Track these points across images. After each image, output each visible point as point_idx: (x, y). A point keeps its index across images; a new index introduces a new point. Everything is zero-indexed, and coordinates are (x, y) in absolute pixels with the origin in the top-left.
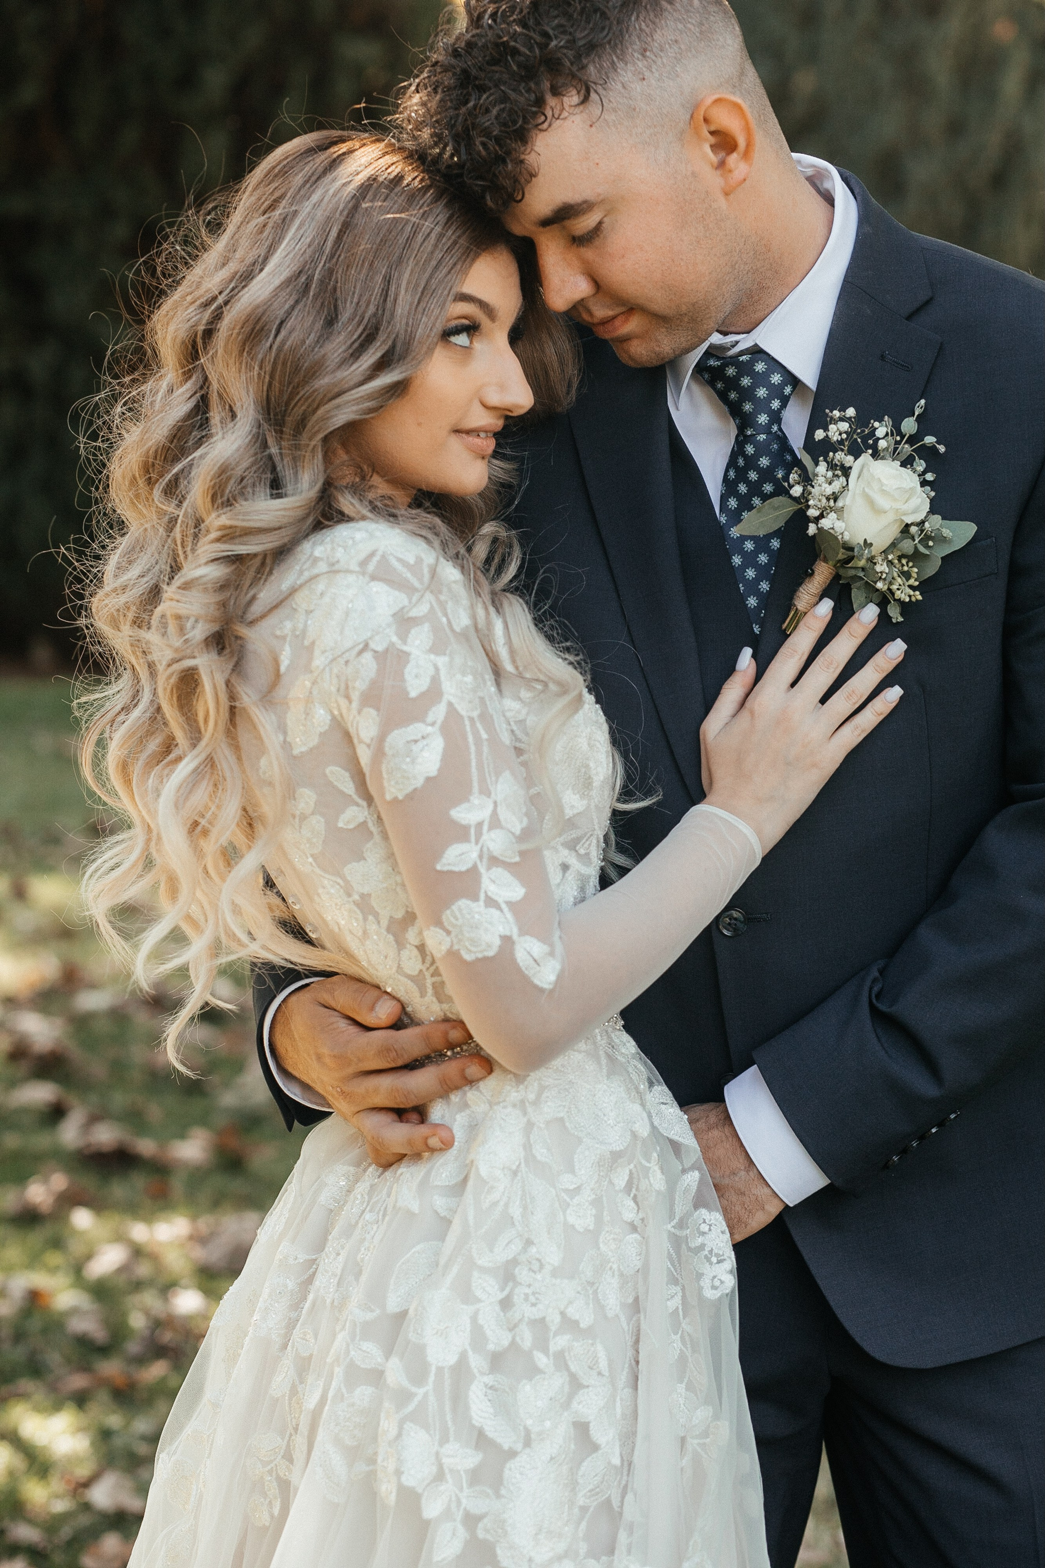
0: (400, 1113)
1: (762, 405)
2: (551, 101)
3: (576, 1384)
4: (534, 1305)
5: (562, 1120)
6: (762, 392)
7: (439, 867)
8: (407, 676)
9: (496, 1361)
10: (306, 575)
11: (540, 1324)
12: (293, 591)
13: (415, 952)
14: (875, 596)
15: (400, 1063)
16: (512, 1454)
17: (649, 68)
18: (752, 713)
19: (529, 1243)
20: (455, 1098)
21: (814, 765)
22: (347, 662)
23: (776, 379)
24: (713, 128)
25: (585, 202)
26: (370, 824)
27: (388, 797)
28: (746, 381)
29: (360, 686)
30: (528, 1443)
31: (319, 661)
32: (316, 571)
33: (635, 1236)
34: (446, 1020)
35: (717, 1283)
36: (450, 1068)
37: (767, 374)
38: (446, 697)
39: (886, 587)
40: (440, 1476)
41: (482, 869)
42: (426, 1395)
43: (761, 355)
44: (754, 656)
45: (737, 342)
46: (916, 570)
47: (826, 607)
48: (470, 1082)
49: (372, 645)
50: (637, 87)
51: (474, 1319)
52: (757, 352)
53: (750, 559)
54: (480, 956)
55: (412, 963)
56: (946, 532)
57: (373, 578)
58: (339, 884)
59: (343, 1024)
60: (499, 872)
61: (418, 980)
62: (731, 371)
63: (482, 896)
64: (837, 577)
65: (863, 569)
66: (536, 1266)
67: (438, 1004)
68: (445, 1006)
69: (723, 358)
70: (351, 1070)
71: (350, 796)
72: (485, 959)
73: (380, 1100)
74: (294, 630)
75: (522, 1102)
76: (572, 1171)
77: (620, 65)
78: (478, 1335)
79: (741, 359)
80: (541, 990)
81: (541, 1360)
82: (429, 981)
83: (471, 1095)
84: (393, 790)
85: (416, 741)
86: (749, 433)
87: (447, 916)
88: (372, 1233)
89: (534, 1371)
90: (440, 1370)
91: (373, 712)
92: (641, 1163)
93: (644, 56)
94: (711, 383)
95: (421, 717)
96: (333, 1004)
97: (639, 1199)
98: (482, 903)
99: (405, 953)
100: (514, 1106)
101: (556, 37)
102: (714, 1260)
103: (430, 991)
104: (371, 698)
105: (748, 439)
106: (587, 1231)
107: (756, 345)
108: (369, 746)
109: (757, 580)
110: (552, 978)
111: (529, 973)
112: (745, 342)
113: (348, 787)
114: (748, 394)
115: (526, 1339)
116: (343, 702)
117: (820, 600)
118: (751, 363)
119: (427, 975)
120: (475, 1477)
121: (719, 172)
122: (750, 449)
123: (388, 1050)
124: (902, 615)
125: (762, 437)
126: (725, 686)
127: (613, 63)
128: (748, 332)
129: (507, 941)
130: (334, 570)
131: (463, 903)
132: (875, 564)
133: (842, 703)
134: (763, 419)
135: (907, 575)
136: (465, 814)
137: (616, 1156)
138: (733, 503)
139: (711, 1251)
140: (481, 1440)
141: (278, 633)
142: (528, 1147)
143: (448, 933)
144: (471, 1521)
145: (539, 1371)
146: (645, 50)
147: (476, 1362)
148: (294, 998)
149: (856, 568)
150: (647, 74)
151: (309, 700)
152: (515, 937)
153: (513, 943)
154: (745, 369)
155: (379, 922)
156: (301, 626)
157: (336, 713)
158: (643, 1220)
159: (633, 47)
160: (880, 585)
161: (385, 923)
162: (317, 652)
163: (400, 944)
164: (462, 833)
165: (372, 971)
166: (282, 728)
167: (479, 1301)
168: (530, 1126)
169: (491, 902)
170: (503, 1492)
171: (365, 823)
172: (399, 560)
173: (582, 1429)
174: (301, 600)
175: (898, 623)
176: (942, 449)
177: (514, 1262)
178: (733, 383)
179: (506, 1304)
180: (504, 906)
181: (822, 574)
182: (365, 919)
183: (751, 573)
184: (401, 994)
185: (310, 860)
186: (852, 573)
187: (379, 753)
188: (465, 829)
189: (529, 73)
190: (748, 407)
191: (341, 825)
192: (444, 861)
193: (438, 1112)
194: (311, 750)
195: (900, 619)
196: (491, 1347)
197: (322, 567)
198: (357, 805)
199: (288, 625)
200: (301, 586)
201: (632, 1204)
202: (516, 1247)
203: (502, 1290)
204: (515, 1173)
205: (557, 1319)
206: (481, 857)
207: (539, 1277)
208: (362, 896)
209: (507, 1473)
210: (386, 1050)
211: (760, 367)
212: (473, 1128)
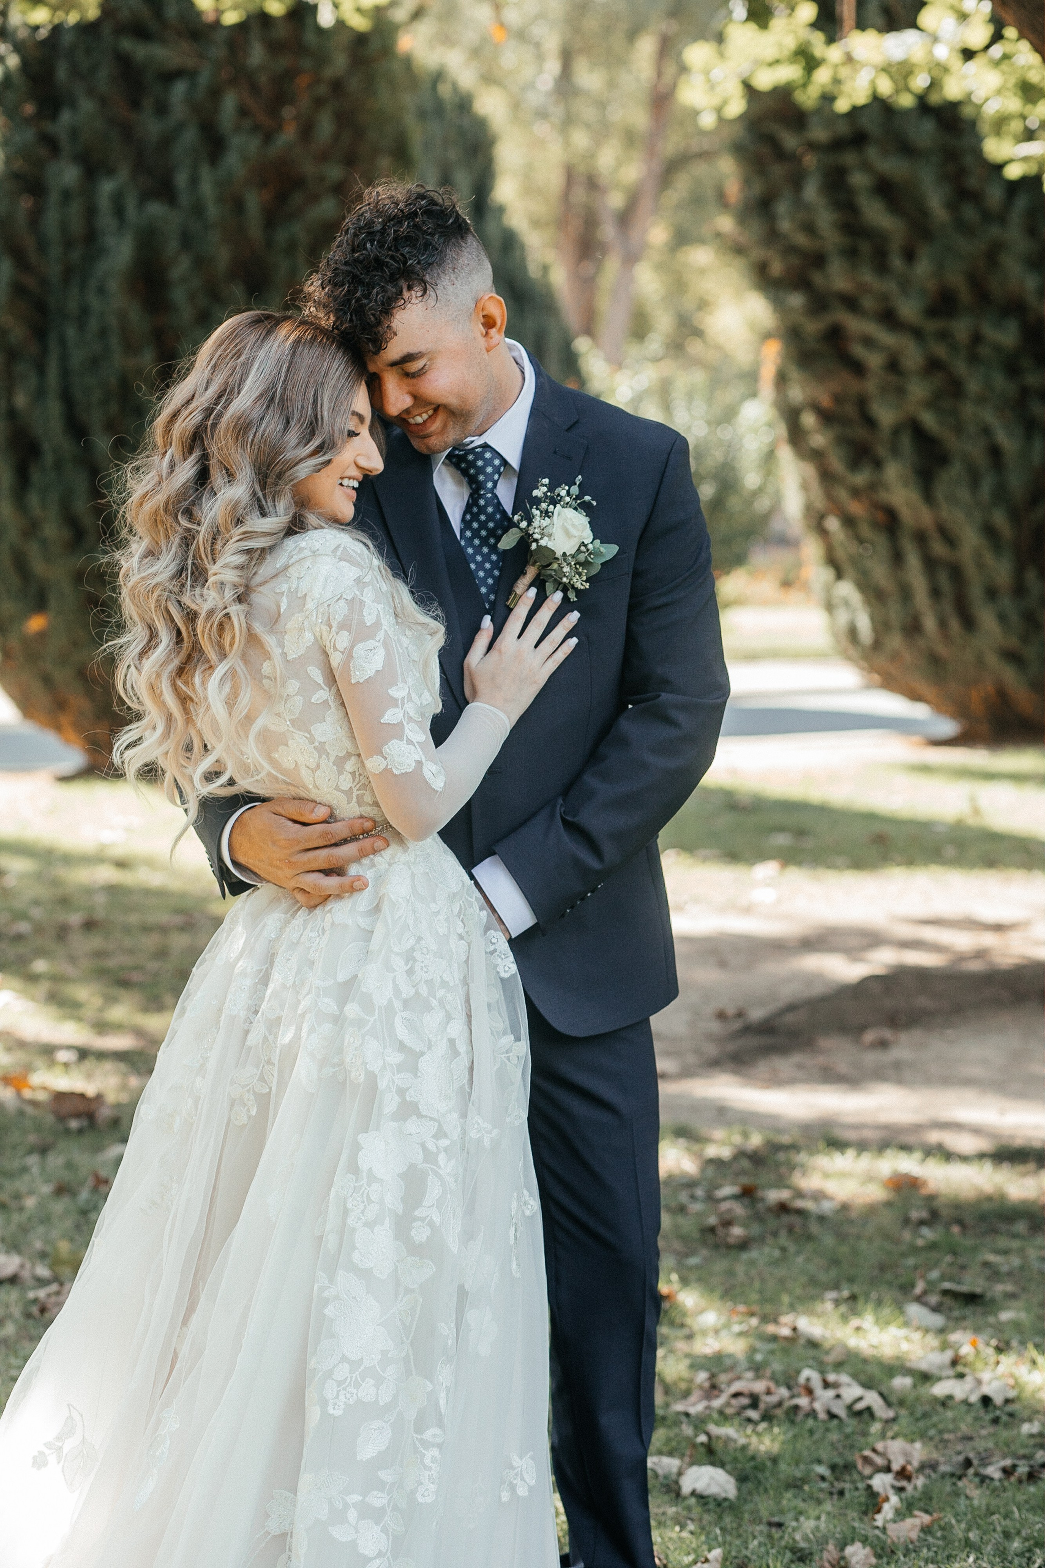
0: (327, 872)
1: (489, 477)
2: (406, 294)
3: (449, 1018)
4: (426, 972)
5: (427, 873)
6: (489, 470)
7: (382, 721)
8: (364, 614)
9: (406, 1003)
10: (295, 558)
11: (430, 983)
12: (286, 568)
13: (350, 776)
14: (561, 587)
15: (333, 841)
16: (422, 1054)
17: (457, 278)
18: (500, 652)
19: (420, 939)
20: (366, 861)
21: (535, 682)
22: (329, 605)
23: (497, 462)
24: (484, 313)
25: (420, 352)
26: (330, 701)
27: (353, 681)
28: (480, 463)
29: (339, 618)
30: (429, 1048)
31: (310, 605)
32: (302, 556)
33: (462, 942)
34: (361, 817)
35: (507, 969)
36: (366, 843)
37: (492, 459)
38: (384, 627)
39: (568, 581)
40: (384, 1067)
41: (405, 724)
42: (375, 1021)
43: (490, 449)
44: (492, 620)
45: (472, 442)
46: (585, 571)
47: (533, 591)
48: (375, 852)
49: (344, 596)
50: (451, 288)
51: (394, 980)
52: (486, 446)
53: (480, 566)
54: (404, 772)
55: (346, 782)
56: (602, 549)
57: (341, 559)
58: (307, 737)
59: (290, 823)
60: (412, 725)
61: (349, 793)
62: (471, 457)
63: (405, 738)
64: (538, 575)
65: (555, 570)
66: (425, 951)
67: (358, 807)
68: (362, 808)
69: (465, 450)
70: (297, 848)
71: (320, 684)
72: (407, 773)
73: (315, 866)
74: (289, 589)
75: (408, 862)
76: (435, 901)
77: (442, 275)
78: (397, 991)
79: (477, 450)
80: (436, 792)
81: (434, 1003)
82: (355, 793)
83: (377, 859)
84: (357, 676)
85: (371, 650)
86: (482, 493)
87: (386, 749)
88: (317, 942)
89: (428, 1008)
90: (380, 1008)
91: (346, 633)
92: (467, 899)
93: (454, 272)
94: (457, 466)
95: (372, 637)
96: (283, 813)
97: (464, 921)
98: (405, 742)
99: (342, 777)
100: (404, 864)
101: (410, 259)
102: (503, 956)
103: (354, 799)
104: (344, 626)
105: (481, 496)
106: (444, 935)
107: (485, 443)
108: (343, 653)
109: (486, 578)
110: (442, 784)
111: (430, 782)
112: (478, 441)
113: (320, 679)
114: (481, 471)
115: (424, 990)
116: (325, 628)
117: (528, 589)
118: (483, 453)
119: (355, 790)
120: (400, 1068)
121: (485, 339)
122: (482, 502)
123: (327, 834)
124: (576, 596)
125: (489, 495)
126: (477, 637)
127: (438, 274)
128: (480, 435)
129: (419, 763)
130: (315, 553)
131: (395, 741)
132: (562, 568)
133: (547, 646)
134: (490, 485)
135: (580, 574)
136: (395, 692)
137: (455, 895)
138: (468, 534)
139: (500, 953)
140: (402, 1047)
141: (278, 591)
142: (414, 887)
143: (386, 758)
144: (401, 1092)
145: (433, 1008)
146: (454, 268)
147: (398, 1004)
148: (247, 814)
149: (551, 570)
150: (456, 282)
151: (301, 629)
152: (424, 761)
153: (422, 764)
154: (480, 456)
155: (329, 759)
156: (294, 586)
157: (318, 634)
158: (467, 932)
159: (448, 266)
160: (565, 580)
161: (332, 758)
162: (308, 599)
163: (340, 771)
164: (394, 703)
165: (315, 791)
166: (281, 644)
167: (395, 971)
168: (413, 876)
169: (410, 742)
170: (419, 1074)
171: (327, 700)
172: (353, 550)
173: (452, 1042)
174: (293, 572)
175: (574, 602)
176: (594, 503)
177: (413, 949)
178: (472, 464)
179: (410, 972)
180: (416, 744)
181: (531, 572)
182: (320, 757)
183: (481, 574)
184: (334, 803)
185: (288, 723)
186: (549, 572)
187: (349, 655)
188: (396, 700)
189: (393, 279)
190: (481, 478)
191: (313, 701)
192: (386, 717)
193: (353, 870)
194: (299, 657)
195: (575, 599)
196: (404, 996)
197: (306, 553)
198: (324, 690)
199: (284, 587)
200: (293, 564)
201: (461, 923)
202: (412, 941)
203: (407, 965)
204: (408, 901)
205: (439, 980)
206: (404, 716)
207: (428, 957)
208: (320, 743)
209: (420, 1065)
210: (324, 834)
211: (488, 455)
212: (380, 878)
